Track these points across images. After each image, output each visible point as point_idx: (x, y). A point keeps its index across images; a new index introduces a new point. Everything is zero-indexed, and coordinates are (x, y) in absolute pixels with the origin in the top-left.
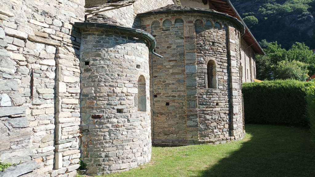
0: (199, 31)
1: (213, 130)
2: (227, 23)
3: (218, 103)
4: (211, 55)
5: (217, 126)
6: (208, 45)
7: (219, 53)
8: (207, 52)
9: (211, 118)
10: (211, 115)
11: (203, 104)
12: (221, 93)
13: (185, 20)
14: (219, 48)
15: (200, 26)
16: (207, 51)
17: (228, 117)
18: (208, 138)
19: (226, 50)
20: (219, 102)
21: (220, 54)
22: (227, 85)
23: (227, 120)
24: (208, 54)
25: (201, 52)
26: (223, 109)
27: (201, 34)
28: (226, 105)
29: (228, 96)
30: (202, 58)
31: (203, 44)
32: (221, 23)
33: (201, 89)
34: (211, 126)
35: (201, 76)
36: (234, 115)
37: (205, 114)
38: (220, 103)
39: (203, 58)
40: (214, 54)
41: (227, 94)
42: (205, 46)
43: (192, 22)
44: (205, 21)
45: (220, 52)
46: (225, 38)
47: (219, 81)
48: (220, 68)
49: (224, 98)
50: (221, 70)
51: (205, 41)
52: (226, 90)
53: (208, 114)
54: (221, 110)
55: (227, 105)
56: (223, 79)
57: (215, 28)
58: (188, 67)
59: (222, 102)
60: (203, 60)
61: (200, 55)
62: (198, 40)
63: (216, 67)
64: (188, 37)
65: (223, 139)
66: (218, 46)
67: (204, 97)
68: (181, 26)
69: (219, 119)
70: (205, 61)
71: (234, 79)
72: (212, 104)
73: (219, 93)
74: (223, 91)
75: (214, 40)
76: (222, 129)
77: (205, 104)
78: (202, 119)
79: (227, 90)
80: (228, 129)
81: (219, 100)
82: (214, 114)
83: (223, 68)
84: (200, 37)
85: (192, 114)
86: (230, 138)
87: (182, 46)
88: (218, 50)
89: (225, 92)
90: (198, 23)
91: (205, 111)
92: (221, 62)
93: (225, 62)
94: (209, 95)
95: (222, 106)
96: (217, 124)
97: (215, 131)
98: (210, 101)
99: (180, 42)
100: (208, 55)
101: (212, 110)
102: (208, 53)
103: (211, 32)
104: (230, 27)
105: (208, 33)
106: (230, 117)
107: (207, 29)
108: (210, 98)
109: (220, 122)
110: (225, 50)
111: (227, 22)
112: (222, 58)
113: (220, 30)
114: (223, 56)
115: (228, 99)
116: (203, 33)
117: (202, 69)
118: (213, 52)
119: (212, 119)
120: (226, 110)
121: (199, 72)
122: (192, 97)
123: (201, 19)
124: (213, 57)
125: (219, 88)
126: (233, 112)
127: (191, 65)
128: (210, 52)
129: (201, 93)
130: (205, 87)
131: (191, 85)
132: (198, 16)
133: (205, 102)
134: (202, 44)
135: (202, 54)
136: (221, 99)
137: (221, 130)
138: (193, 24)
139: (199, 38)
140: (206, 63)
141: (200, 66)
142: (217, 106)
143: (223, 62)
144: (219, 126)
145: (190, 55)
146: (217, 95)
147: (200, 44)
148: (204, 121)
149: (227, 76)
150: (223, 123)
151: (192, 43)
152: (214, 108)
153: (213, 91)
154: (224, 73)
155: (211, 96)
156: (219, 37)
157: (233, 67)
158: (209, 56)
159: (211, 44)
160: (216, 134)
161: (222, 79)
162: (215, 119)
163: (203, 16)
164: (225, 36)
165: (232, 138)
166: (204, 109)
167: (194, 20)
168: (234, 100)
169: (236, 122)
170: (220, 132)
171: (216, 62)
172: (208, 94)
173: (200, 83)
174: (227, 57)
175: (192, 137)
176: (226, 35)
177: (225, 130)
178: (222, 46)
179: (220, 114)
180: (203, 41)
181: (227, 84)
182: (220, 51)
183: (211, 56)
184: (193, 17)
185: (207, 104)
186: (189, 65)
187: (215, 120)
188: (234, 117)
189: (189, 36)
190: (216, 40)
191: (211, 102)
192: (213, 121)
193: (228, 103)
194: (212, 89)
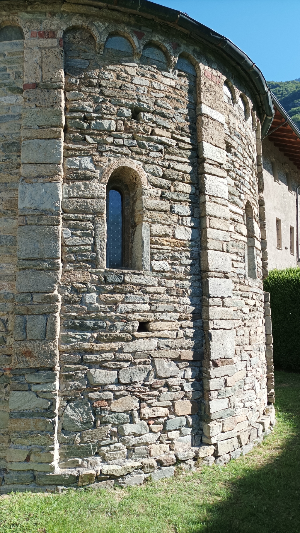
0: (80, 66)
1: (120, 425)
2: (191, 53)
3: (148, 322)
4: (125, 150)
5: (139, 411)
6: (114, 117)
7: (161, 147)
8: (110, 140)
9: (113, 380)
10: (114, 369)
11: (83, 328)
12: (160, 284)
13: (29, 29)
14: (157, 131)
15: (85, 52)
16: (110, 136)
17: (189, 373)
18: (99, 459)
19: (188, 140)
20: (153, 318)
21: (161, 151)
22: (187, 258)
23: (185, 384)
24: (114, 148)
25: (85, 139)
26: (170, 344)
27: (86, 77)
28: (181, 327)
29: (191, 297)
30: (88, 159)
31: (95, 111)
32: (168, 46)
33: (76, 269)
34: (111, 412)
35: (79, 223)
36: (216, 365)
37: (91, 364)
38: (156, 321)
39: (92, 161)
40: (137, 149)
41: (190, 291)
42: (101, 118)
43: (52, 34)
44: (101, 34)
45: (162, 143)
46: (186, 100)
47: (152, 243)
48: (162, 197)
49: (174, 302)
50: (165, 205)
51: (104, 101)
52: (182, 275)
53: (101, 365)
54: (158, 348)
55: (187, 330)
56: (174, 237)
57: (144, 61)
58: (29, 189)
59: (163, 316)
60: (90, 166)
61: (80, 150)
62: (77, 95)
63: (142, 194)
64: (36, 85)
65: (160, 462)
66: (154, 122)
67: (88, 300)
68: (15, 49)
69: (152, 380)
70: (99, 171)
71: (218, 240)
72: (119, 325)
73: (153, 286)
74: (170, 278)
75: (139, 100)
76: (162, 420)
77: (92, 325)
78: (77, 383)
79: (189, 277)
80: (190, 420)
81: (151, 311)
82: (126, 364)
83: (175, 200)
84: (84, 88)
85: (32, 364)
86: (192, 454)
87: (14, 116)
88: (155, 137)
89: (179, 283)
90: (76, 38)
91: (91, 352)
92: (164, 177)
93: (182, 181)
94: (112, 292)
95: (166, 333)
96: (141, 400)
97: (129, 428)
98: (113, 314)
99: (9, 102)
100: (111, 151)
101: (121, 351)
102: (112, 144)
103: (126, 73)
104: (203, 67)
105: (114, 77)
106: (201, 372)
107: (112, 63)
108: (116, 303)
109: (156, 393)
110: (183, 141)
111: (192, 48)
112: (172, 164)
113: (164, 73)
114: (173, 157)
115: (192, 308)
116: (95, 73)
117: (86, 198)
118: (135, 142)
119: (118, 382)
120: (181, 348)
121: (71, 208)
122: (37, 298)
123: (85, 25)
124: (133, 158)
125: (152, 269)
126: (209, 355)
127: (41, 180)
128: (120, 142)
129: (75, 285)
130: (94, 262)
131: (36, 256)
132: (74, 14)
133: (90, 318)
134: (91, 110)
135: (86, 147)
136: (162, 307)
137: (155, 424)
138: (55, 40)
139: (80, 90)
140: (101, 178)
141: (79, 188)
142: (144, 334)
143: (173, 180)
144: (146, 411)
145: (39, 146)
146: (145, 292)
147: (83, 110)
148: (84, 392)
149: (190, 229)
150: (167, 396)
151: (47, 104)
152: (128, 341)
153: (127, 279)
154: (175, 218)
155: (119, 297)
156: (161, 95)
157: (213, 199)
158: (114, 152)
159: (127, 112)
160: (133, 441)
161: (166, 235)
162: (132, 383)
163: (94, 16)
164: (185, 93)
165: (201, 455)
166: (87, 345)
167: (59, 28)
168: (214, 312)
169: (221, 392)
170: (151, 431)
171: (143, 176)
172: (105, 289)
173: (75, 249)
174: (190, 164)
175: (28, 460)
176: (190, 92)
177: (174, 421)
178: (172, 126)
179: (153, 364)
180: (95, 102)
181: (189, 254)
182: (164, 140)
183: (126, 155)
184: (56, 18)
185: (102, 327)
186: (33, 180)
187: (130, 388)
188: (213, 372)
189: (39, 81)
190: (147, 102)
191: (119, 319)
192: (124, 392)
193: (190, 323)
194: (125, 271)
